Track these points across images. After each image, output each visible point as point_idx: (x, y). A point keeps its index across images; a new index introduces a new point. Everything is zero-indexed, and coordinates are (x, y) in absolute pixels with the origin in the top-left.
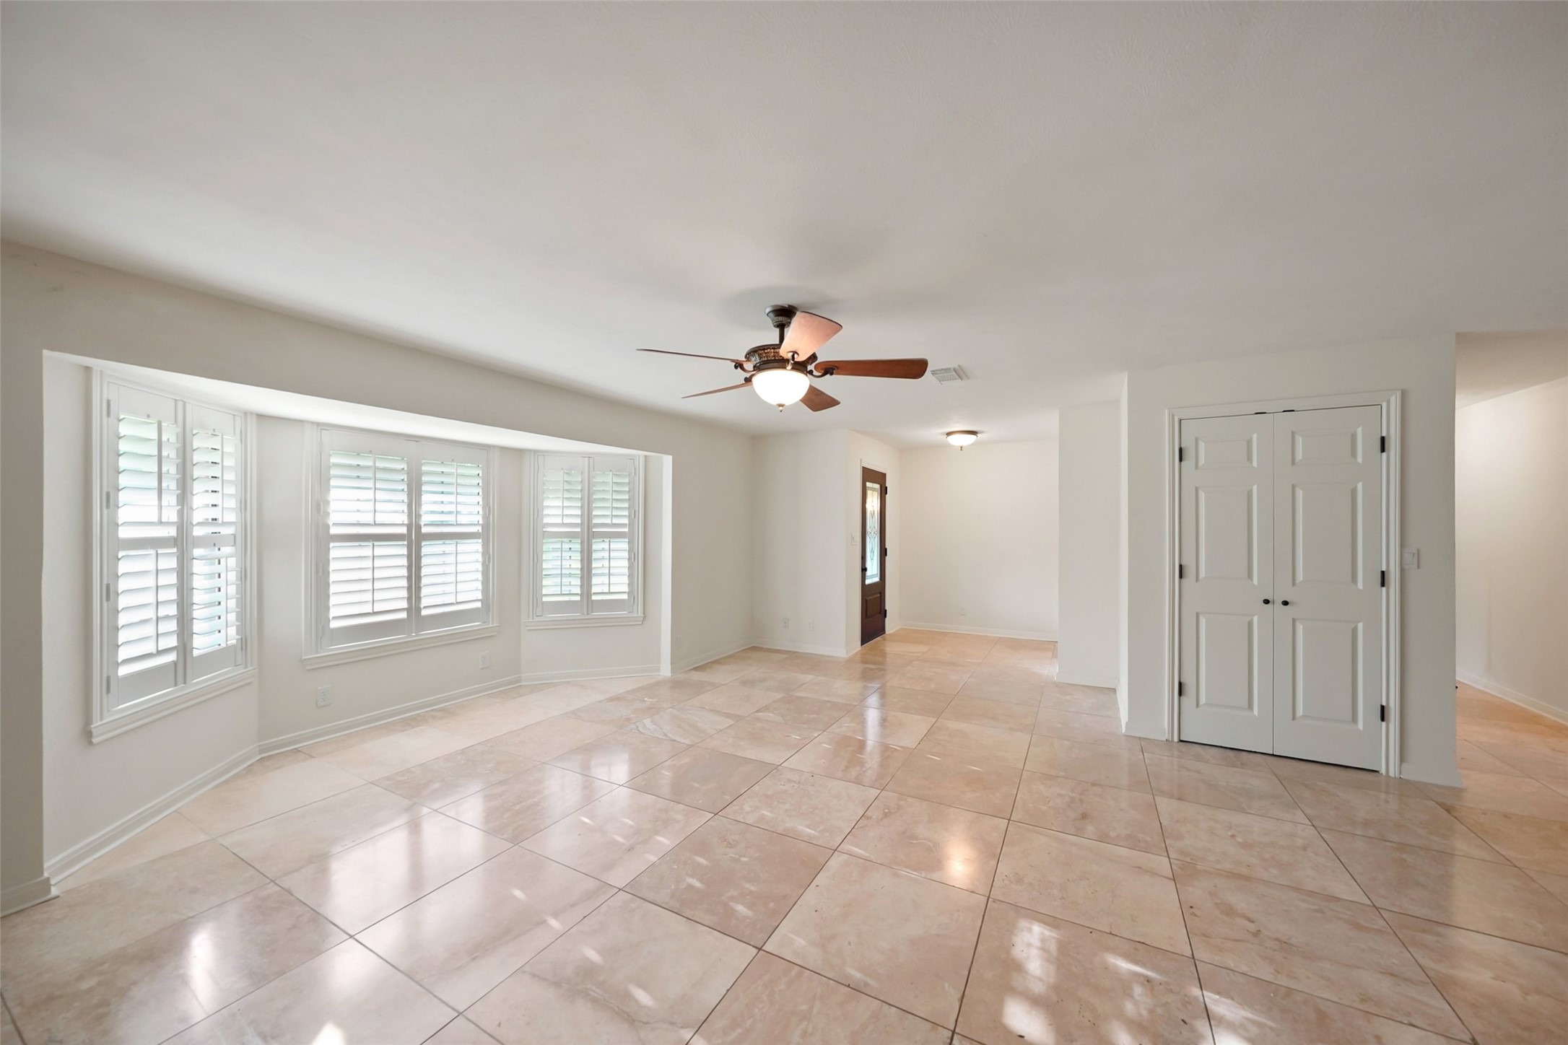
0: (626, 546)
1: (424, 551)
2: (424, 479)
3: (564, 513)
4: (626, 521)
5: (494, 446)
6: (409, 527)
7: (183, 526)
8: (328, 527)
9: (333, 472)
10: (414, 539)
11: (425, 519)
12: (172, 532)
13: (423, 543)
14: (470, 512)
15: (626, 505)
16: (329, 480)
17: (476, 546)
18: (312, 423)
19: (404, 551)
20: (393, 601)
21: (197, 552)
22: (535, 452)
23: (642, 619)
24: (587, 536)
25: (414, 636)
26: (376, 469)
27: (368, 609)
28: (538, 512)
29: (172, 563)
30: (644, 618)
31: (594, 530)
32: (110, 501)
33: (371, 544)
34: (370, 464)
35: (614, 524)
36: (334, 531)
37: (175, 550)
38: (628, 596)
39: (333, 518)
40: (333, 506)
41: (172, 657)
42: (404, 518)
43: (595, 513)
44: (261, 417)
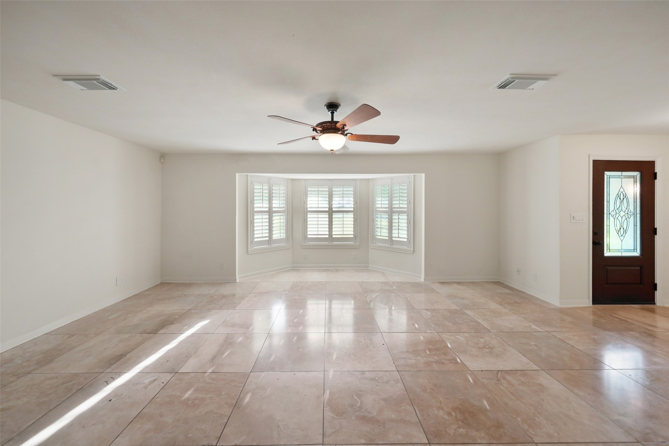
0: (406, 217)
1: (334, 216)
2: (333, 193)
3: (382, 203)
4: (406, 206)
5: (357, 179)
6: (329, 208)
7: (270, 208)
8: (307, 208)
9: (308, 193)
10: (331, 212)
11: (334, 206)
12: (267, 209)
13: (333, 214)
14: (349, 203)
15: (406, 199)
16: (307, 195)
17: (351, 215)
18: (303, 179)
19: (328, 216)
20: (324, 231)
21: (274, 215)
22: (373, 179)
23: (413, 251)
24: (391, 212)
25: (331, 244)
26: (318, 191)
27: (317, 233)
28: (374, 203)
29: (267, 217)
30: (414, 251)
31: (393, 210)
32: (253, 203)
33: (317, 213)
34: (317, 189)
35: (400, 207)
36: (309, 209)
37: (268, 214)
38: (407, 240)
39: (308, 206)
40: (309, 202)
41: (267, 239)
42: (327, 206)
43: (394, 202)
44: (292, 179)
